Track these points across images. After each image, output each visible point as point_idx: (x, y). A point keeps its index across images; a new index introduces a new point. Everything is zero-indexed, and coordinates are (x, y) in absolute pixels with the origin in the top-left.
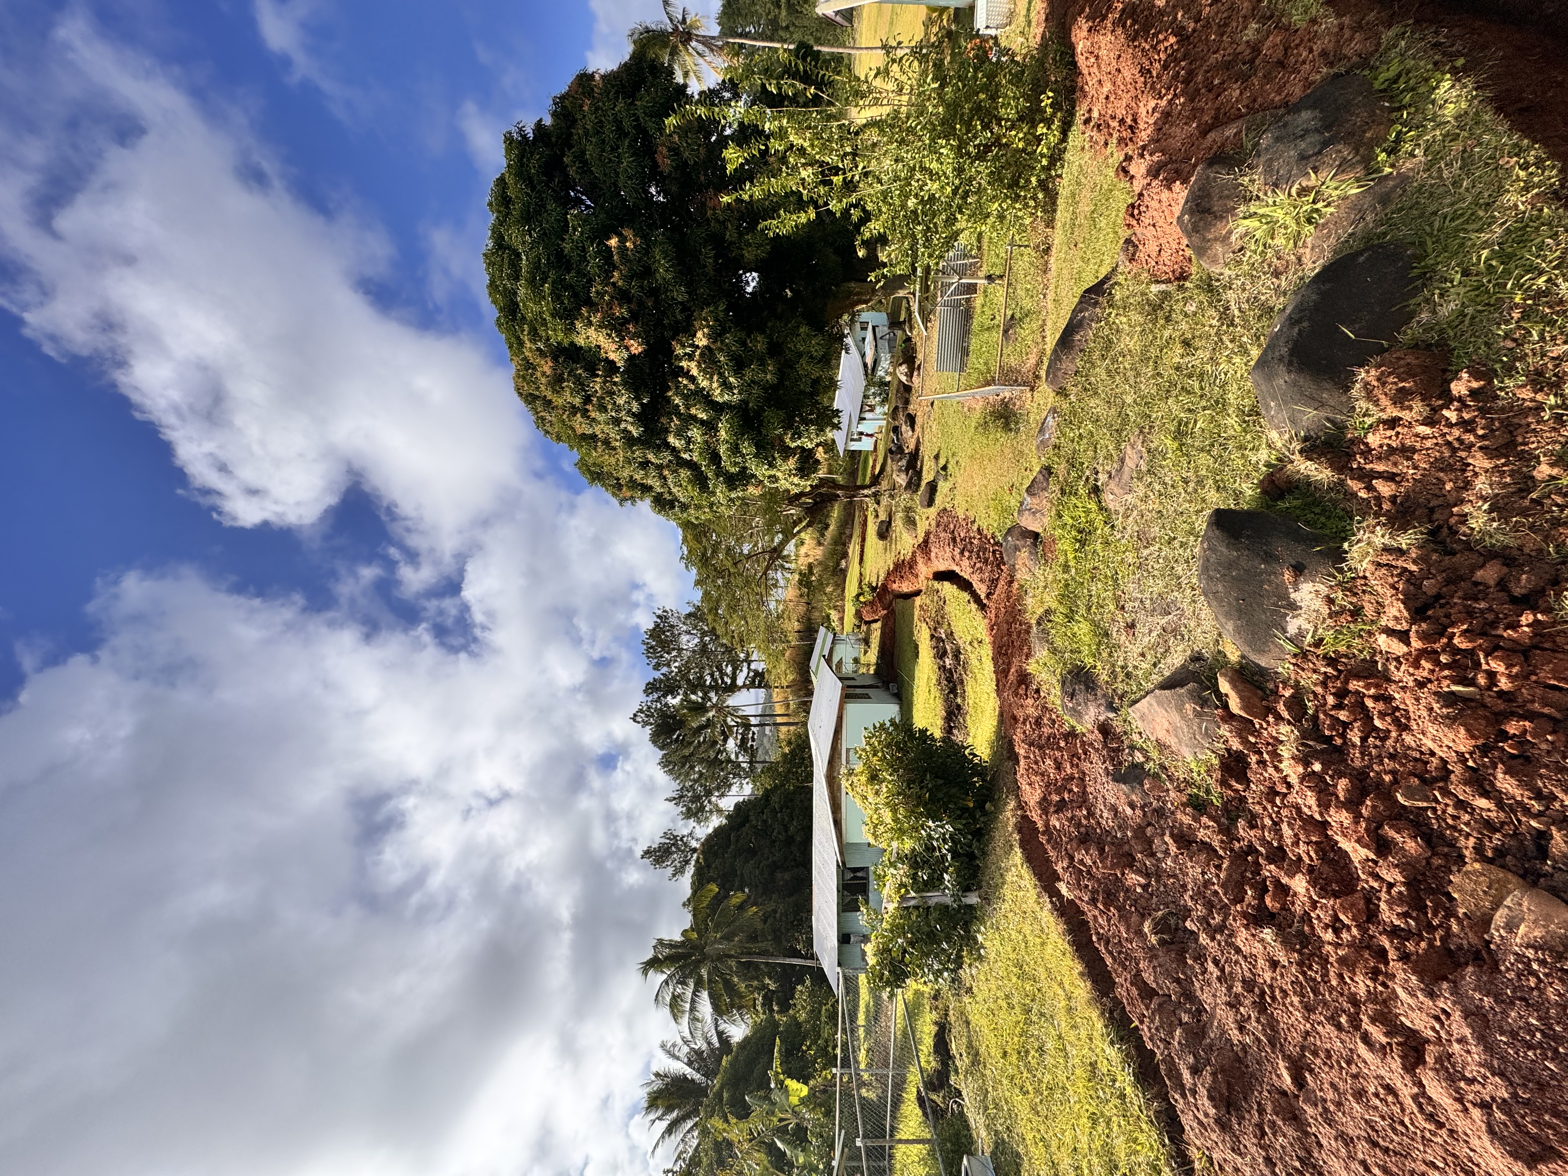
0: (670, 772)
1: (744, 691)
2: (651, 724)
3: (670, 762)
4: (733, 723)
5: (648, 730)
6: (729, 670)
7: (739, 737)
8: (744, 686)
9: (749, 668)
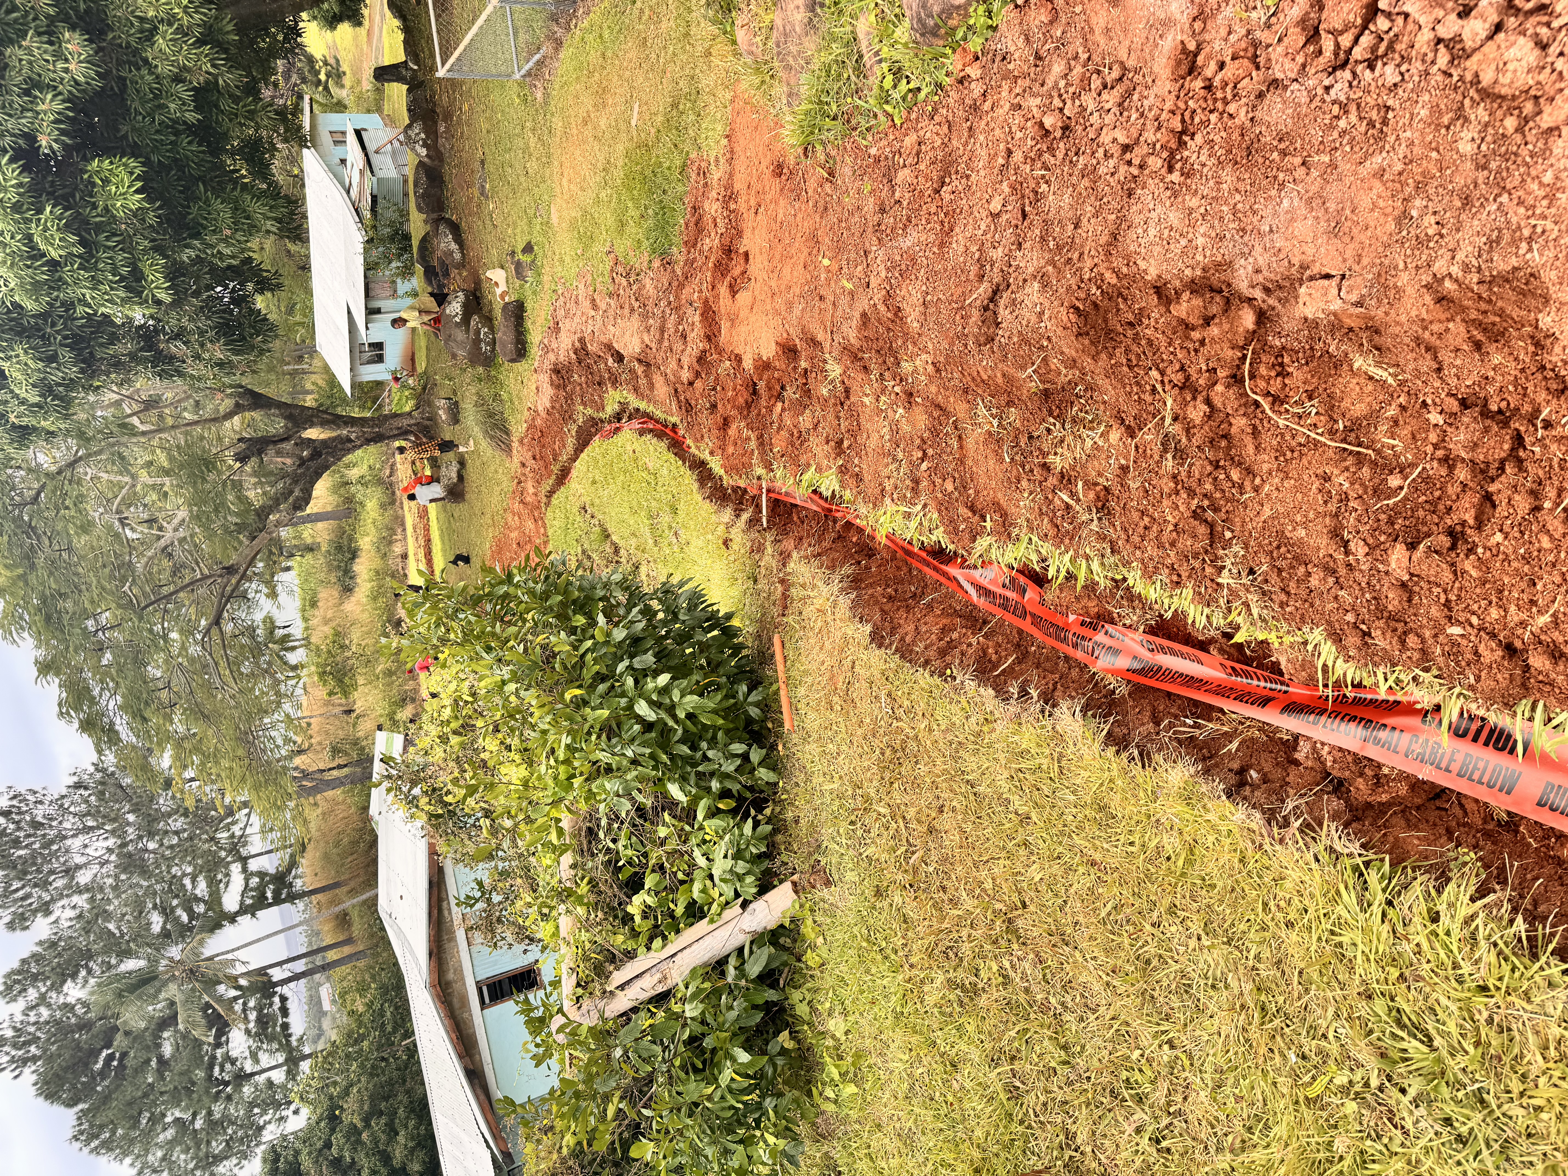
0: (107, 1146)
1: (244, 920)
2: (34, 1059)
3: (102, 1127)
4: (233, 993)
5: (29, 1075)
6: (202, 888)
7: (253, 1016)
8: (244, 910)
9: (244, 870)
